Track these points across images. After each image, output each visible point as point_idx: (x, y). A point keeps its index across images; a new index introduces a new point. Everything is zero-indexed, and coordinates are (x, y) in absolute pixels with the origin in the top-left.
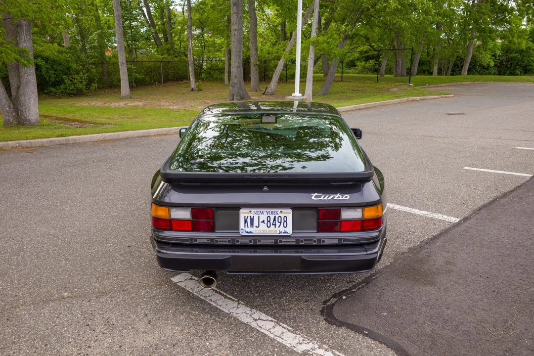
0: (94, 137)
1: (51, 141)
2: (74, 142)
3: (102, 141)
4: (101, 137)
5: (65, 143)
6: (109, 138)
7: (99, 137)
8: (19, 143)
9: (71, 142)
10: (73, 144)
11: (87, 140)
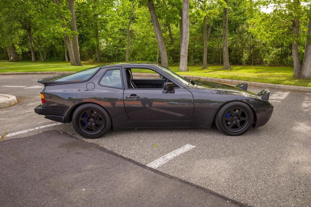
0: (291, 87)
1: (266, 85)
2: (278, 88)
3: (296, 90)
4: (296, 88)
5: (273, 87)
6: (302, 90)
7: (295, 88)
8: (250, 83)
9: (276, 87)
10: (277, 88)
11: (287, 88)
